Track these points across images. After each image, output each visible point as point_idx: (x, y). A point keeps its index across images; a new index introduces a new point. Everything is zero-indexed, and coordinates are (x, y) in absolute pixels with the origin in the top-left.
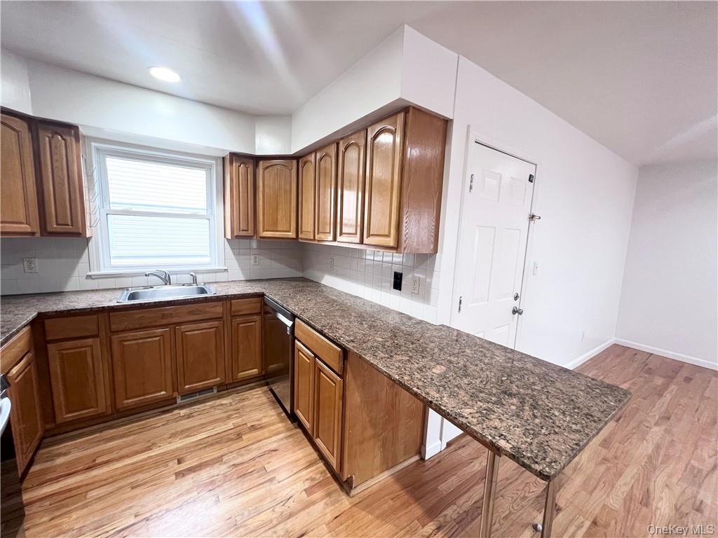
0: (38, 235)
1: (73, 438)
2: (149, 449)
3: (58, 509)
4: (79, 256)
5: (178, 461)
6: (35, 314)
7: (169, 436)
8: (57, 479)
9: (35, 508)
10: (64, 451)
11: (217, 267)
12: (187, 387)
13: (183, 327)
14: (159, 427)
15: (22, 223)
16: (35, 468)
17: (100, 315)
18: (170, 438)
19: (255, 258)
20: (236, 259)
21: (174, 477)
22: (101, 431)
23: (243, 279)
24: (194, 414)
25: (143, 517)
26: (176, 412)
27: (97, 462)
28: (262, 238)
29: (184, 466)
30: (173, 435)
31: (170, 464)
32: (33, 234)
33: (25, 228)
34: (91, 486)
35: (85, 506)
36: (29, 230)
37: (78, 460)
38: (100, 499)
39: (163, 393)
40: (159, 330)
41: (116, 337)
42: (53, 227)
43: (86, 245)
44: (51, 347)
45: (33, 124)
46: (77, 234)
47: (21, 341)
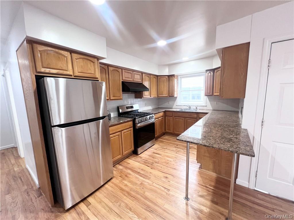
1: (167, 135)
2: (175, 142)
4: (175, 101)
5: (177, 145)
6: (165, 110)
9: (159, 141)
11: (203, 105)
13: (187, 119)
16: (162, 137)
17: (173, 113)
19: (217, 103)
20: (210, 103)
23: (212, 109)
27: (168, 140)
28: (215, 95)
32: (167, 96)
33: (166, 95)
34: (165, 142)
37: (166, 138)
40: (182, 118)
41: (175, 117)
42: (170, 95)
43: (176, 99)
44: (166, 117)
45: (169, 76)
46: (173, 96)
47: (161, 114)
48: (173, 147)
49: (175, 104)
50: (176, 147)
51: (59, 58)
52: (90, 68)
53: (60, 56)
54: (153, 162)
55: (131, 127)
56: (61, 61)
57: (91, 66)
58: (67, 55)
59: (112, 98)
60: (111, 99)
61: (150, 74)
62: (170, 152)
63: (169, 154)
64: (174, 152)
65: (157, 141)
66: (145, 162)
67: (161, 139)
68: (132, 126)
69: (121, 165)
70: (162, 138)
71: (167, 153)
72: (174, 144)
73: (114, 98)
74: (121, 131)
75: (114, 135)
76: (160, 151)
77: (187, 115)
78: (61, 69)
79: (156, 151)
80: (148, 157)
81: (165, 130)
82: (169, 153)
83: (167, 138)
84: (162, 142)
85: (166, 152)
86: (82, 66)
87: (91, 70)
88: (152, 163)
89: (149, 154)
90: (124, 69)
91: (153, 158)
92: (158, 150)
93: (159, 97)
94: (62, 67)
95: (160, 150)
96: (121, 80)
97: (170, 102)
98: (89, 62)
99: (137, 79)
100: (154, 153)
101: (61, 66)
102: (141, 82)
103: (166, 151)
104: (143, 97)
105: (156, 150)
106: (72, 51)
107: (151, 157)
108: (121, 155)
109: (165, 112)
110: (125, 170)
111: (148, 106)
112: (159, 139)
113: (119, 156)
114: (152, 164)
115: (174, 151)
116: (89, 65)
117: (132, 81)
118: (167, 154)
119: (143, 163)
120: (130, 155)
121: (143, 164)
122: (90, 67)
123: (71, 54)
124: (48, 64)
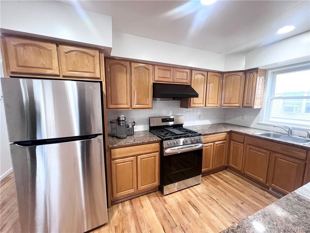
0: (241, 107)
2: (242, 192)
3: (213, 183)
4: (256, 115)
5: (242, 203)
6: (230, 130)
7: (252, 195)
8: (219, 178)
9: (211, 178)
10: (227, 174)
12: (273, 185)
13: (277, 155)
14: (253, 190)
15: (237, 104)
16: (220, 172)
17: (246, 137)
18: (251, 196)
21: (235, 204)
22: (239, 177)
24: (270, 199)
25: (218, 201)
26: (266, 192)
27: (228, 182)
29: (241, 205)
30: (253, 196)
31: (240, 201)
32: (240, 107)
33: (238, 105)
35: (215, 187)
36: (238, 106)
38: (218, 189)
39: (261, 179)
40: (265, 151)
41: (248, 146)
42: (245, 105)
43: (259, 111)
44: (232, 141)
45: (245, 72)
46: (251, 107)
47: (223, 136)
48: (232, 204)
49: (256, 121)
50: (237, 206)
51: (41, 53)
52: (87, 64)
53: (42, 51)
54: (178, 224)
55: (157, 152)
56: (43, 57)
57: (89, 62)
58: (51, 49)
59: (135, 106)
60: (133, 107)
61: (208, 71)
62: (220, 215)
63: (216, 219)
64: (228, 216)
65: (208, 178)
66: (164, 216)
67: (217, 176)
68: (158, 149)
69: (132, 204)
70: (220, 174)
71: (213, 213)
72: (237, 197)
73: (138, 106)
74: (137, 156)
75: (121, 160)
76: (203, 203)
77: (277, 148)
78: (42, 67)
79: (195, 198)
80: (175, 207)
81: (228, 162)
82: (217, 217)
83: (228, 177)
84: (216, 183)
85: (213, 209)
86: (74, 62)
87: (88, 67)
88: (174, 225)
89: (180, 200)
90: (158, 65)
91: (183, 213)
92: (199, 199)
93: (222, 106)
94: (44, 65)
95: (204, 201)
96: (152, 82)
97: (245, 116)
98: (85, 56)
99: (180, 78)
100: (189, 202)
101: (42, 64)
102: (189, 84)
103: (215, 208)
104: (190, 106)
105: (197, 196)
106: (58, 43)
107: (181, 208)
108: (134, 189)
109: (230, 133)
110: (129, 216)
111: (203, 119)
112: (212, 175)
113: (132, 191)
114: (172, 228)
115: (229, 214)
116: (86, 61)
117: (172, 82)
118: (212, 216)
119: (161, 215)
120: (153, 191)
121: (159, 218)
122: (87, 62)
123: (57, 46)
124: (25, 62)
